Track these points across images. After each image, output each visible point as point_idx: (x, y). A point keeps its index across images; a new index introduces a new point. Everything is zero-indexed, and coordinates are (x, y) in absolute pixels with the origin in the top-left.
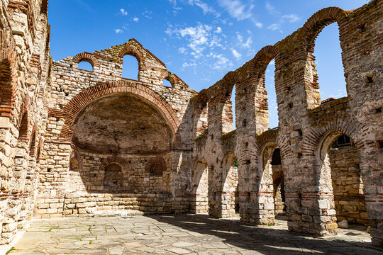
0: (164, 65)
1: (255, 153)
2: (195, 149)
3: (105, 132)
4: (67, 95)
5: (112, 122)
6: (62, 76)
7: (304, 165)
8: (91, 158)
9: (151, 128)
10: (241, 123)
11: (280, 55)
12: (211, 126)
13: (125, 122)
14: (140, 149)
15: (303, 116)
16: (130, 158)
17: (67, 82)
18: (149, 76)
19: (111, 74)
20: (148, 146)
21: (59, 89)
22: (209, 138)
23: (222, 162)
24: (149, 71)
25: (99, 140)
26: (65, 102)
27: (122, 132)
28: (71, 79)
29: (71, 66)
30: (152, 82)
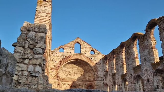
0: (90, 45)
1: (121, 82)
2: (104, 80)
3: (69, 73)
4: (56, 62)
5: (72, 69)
6: (54, 55)
7: (133, 87)
8: (65, 84)
9: (87, 71)
10: (117, 70)
11: (126, 46)
12: (109, 70)
13: (77, 69)
14: (83, 80)
15: (132, 70)
16: (80, 84)
17: (56, 57)
18: (84, 51)
19: (70, 52)
20: (87, 78)
21: (53, 60)
22: (109, 75)
23: (113, 85)
24: (85, 49)
25: (67, 76)
26: (55, 64)
27: (76, 73)
28: (57, 56)
29: (57, 51)
30: (86, 53)
